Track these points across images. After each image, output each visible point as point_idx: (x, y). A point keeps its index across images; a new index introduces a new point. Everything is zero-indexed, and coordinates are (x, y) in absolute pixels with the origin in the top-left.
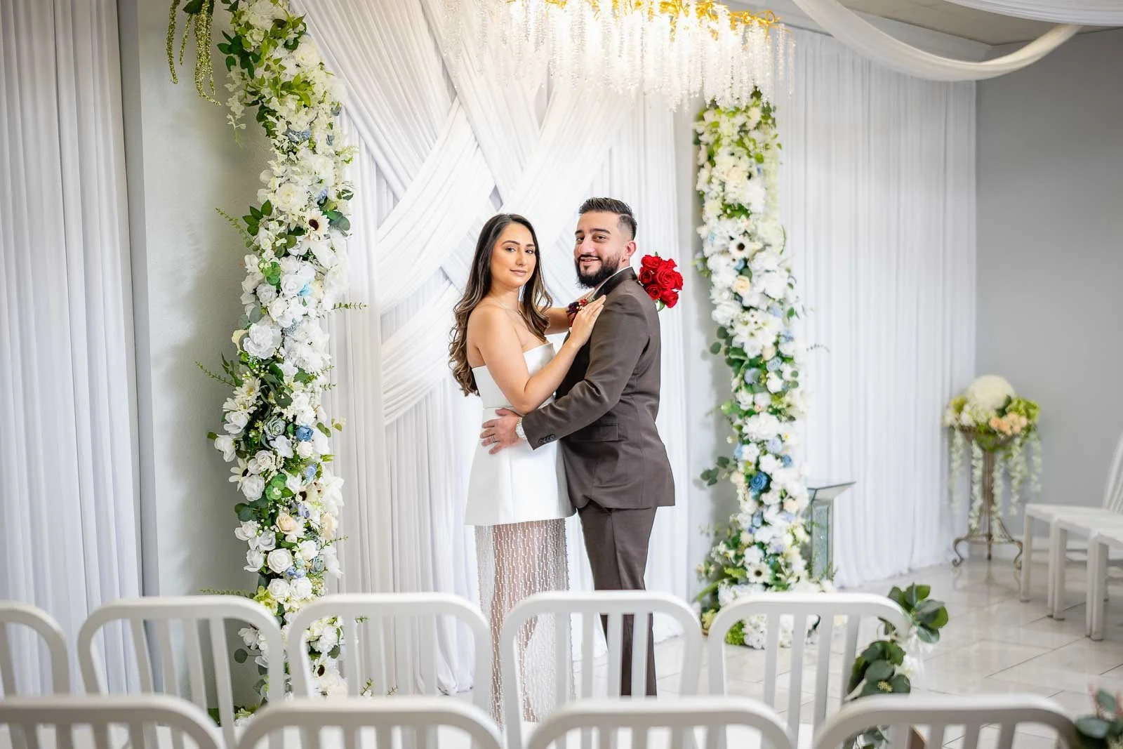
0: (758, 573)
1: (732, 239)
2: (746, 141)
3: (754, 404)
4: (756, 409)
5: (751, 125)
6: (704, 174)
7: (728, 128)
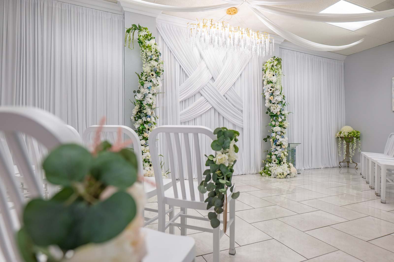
0: (275, 161)
1: (269, 88)
2: (273, 68)
3: (275, 124)
4: (276, 125)
5: (275, 65)
6: (264, 76)
7: (269, 66)
